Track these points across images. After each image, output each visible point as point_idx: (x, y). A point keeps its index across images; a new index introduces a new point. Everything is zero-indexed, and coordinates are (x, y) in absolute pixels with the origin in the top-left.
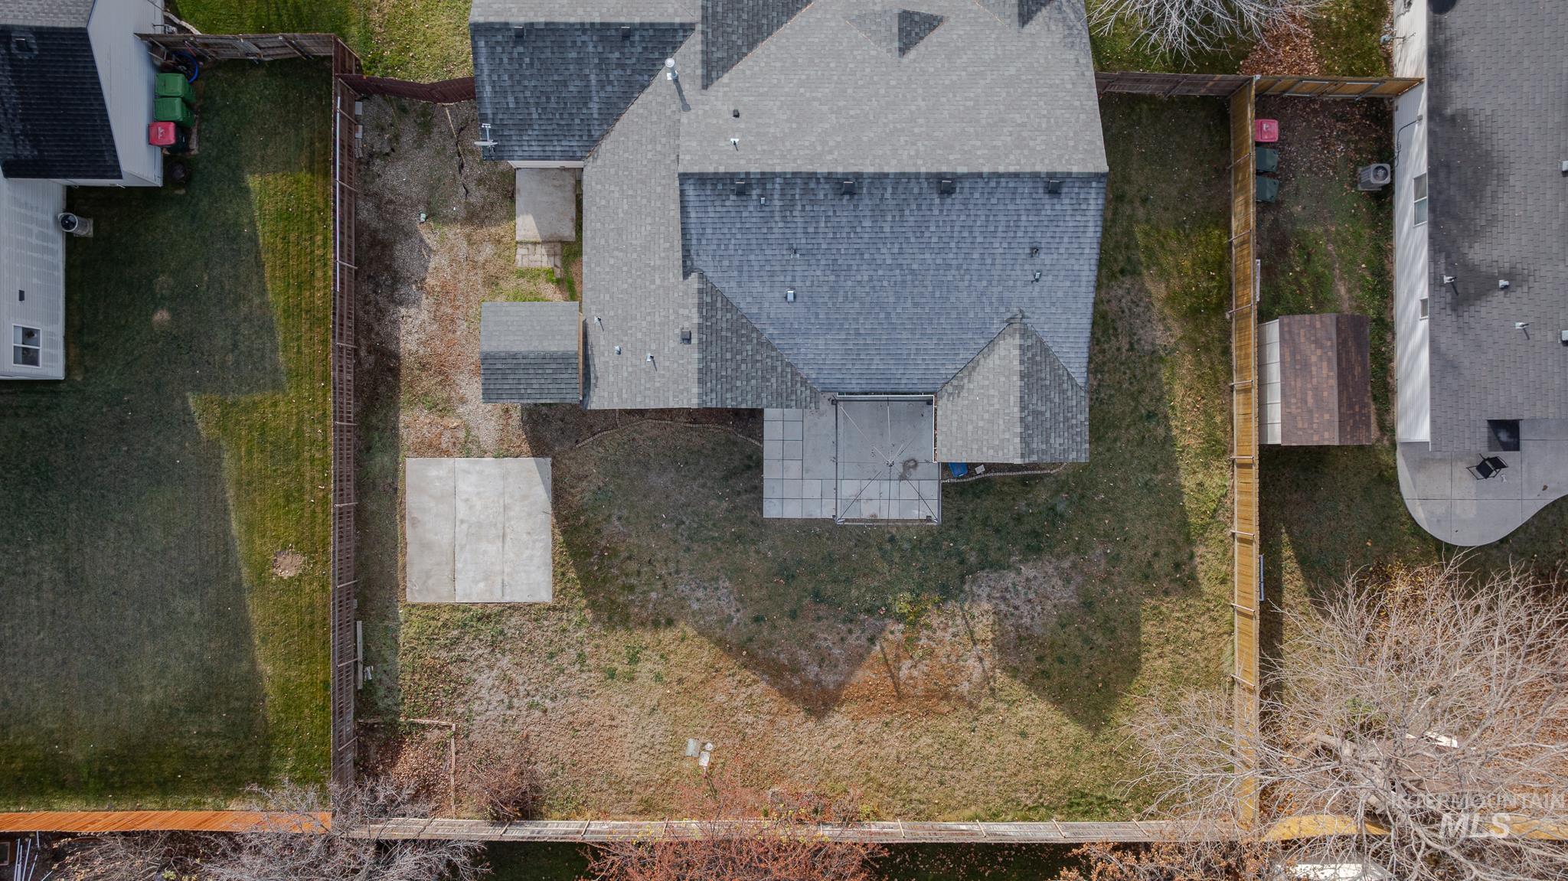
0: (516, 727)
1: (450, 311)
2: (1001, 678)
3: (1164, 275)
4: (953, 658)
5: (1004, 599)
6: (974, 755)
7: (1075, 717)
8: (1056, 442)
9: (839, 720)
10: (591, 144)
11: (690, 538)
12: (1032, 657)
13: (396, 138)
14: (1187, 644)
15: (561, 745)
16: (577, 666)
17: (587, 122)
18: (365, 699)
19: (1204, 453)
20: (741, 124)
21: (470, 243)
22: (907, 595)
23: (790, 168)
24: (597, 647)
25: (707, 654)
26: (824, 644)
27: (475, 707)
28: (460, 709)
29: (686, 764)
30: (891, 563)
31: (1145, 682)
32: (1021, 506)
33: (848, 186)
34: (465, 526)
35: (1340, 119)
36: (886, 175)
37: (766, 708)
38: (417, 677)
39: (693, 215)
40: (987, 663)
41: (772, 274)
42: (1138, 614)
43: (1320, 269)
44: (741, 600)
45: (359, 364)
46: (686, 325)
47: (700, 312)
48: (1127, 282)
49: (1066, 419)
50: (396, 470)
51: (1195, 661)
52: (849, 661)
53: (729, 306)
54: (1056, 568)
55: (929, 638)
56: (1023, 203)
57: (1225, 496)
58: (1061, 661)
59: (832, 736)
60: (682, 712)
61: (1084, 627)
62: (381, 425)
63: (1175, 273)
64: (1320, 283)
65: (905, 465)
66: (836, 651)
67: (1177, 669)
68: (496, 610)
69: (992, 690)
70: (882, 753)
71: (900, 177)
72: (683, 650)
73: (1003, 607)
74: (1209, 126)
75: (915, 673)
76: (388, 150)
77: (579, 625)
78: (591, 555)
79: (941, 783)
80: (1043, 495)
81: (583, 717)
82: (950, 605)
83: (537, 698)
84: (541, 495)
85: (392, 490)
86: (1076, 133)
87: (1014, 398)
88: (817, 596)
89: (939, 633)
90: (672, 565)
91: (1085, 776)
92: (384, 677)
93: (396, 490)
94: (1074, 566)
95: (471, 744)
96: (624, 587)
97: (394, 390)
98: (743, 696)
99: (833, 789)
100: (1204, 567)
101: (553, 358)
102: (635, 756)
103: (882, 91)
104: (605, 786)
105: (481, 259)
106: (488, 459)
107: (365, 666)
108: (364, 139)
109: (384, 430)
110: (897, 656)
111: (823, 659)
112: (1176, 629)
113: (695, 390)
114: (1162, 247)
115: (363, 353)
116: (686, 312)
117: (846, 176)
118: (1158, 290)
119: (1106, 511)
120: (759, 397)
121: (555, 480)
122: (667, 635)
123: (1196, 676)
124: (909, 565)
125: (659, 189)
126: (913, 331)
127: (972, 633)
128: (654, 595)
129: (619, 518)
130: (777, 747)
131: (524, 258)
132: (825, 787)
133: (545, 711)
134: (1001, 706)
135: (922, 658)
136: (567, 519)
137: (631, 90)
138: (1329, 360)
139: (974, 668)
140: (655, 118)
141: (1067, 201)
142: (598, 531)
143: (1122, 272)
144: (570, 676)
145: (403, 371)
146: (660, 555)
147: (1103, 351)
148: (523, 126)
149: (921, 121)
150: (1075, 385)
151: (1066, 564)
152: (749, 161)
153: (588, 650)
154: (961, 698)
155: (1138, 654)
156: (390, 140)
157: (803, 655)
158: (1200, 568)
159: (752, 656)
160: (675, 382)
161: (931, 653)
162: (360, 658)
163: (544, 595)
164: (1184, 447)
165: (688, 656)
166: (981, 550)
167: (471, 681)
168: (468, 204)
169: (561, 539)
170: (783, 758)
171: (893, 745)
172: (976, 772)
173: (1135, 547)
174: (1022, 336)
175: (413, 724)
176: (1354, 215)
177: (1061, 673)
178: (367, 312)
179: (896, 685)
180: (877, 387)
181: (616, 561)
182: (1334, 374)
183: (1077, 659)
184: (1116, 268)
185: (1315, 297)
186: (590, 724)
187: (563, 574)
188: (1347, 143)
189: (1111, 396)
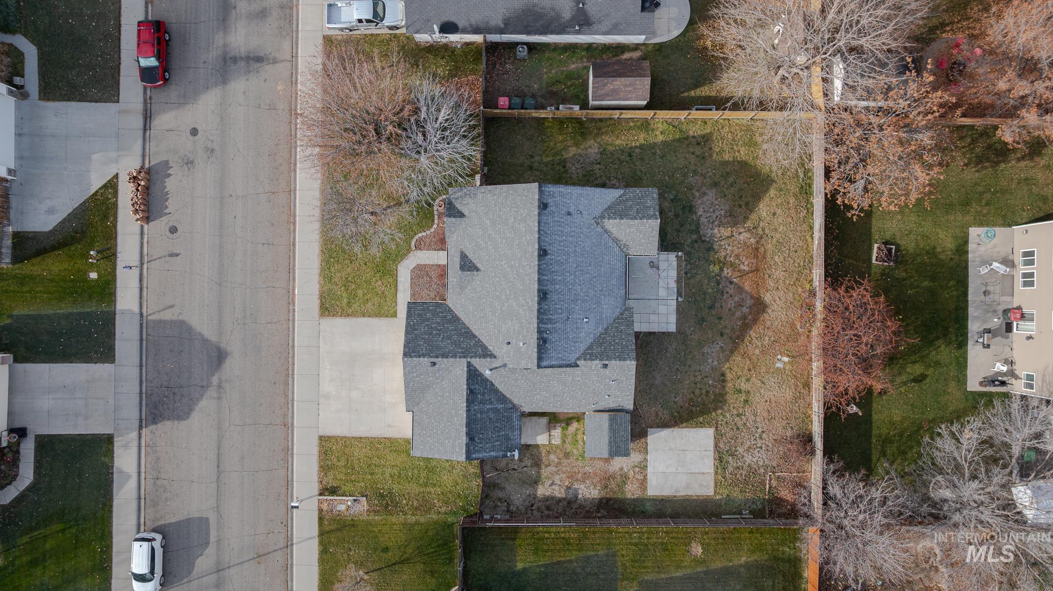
0: (770, 445)
1: (580, 475)
2: (749, 224)
3: (566, 148)
4: (739, 246)
5: (713, 223)
6: (783, 237)
7: (767, 190)
8: (649, 203)
9: (767, 298)
10: (514, 407)
11: (684, 365)
12: (739, 210)
13: (500, 499)
14: (734, 140)
15: (779, 425)
16: (743, 417)
17: (506, 410)
18: (758, 514)
19: (647, 131)
20: (513, 342)
21: (549, 465)
22: (711, 266)
23: (535, 321)
24: (734, 408)
25: (737, 358)
26: (733, 305)
27: (761, 464)
28: (762, 471)
29: (787, 368)
30: (696, 274)
31: (751, 158)
32: (671, 214)
33: (543, 295)
34: (679, 468)
35: (494, 65)
36: (539, 279)
37: (762, 331)
38: (747, 490)
39: (554, 363)
40: (742, 230)
41: (577, 328)
42: (720, 162)
43: (563, 76)
44: (713, 342)
45: (604, 517)
46: (599, 366)
47: (594, 360)
48: (569, 165)
49: (639, 198)
50: (653, 499)
51: (741, 136)
52: (741, 293)
53: (590, 347)
54: (699, 199)
55: (730, 257)
56: (550, 219)
57: (667, 122)
58: (741, 197)
59: (775, 301)
60: (763, 370)
61: (726, 186)
62: (633, 506)
63: (565, 143)
64: (570, 76)
65: (652, 267)
66: (736, 299)
67: (745, 144)
68: (717, 454)
69: (754, 228)
70: (782, 278)
71: (539, 273)
72: (735, 369)
73: (716, 223)
74: (497, 127)
75: (746, 263)
76: (506, 504)
77: (724, 416)
78: (692, 410)
79: (796, 252)
80: (666, 204)
81: (765, 414)
82: (716, 247)
83: (757, 436)
84: (665, 433)
85: (662, 502)
86: (519, 196)
87: (631, 222)
88: (711, 307)
89: (728, 252)
90: (697, 373)
91: (793, 188)
92: (748, 505)
93: (662, 500)
94: (698, 191)
95: (778, 466)
96: (707, 396)
97: (616, 500)
98: (756, 342)
99: (799, 301)
100: (699, 132)
101: (611, 425)
102: (784, 391)
103: (498, 279)
104: (797, 405)
105: (557, 460)
106: (649, 457)
107: (742, 514)
108: (501, 514)
109: (635, 505)
110: (739, 271)
111: (740, 305)
112: (727, 144)
113: (628, 362)
114: (553, 149)
115: (600, 515)
116: (594, 366)
117: (539, 296)
118: (573, 151)
119: (673, 176)
120: (629, 334)
121: (658, 427)
122: (729, 376)
123: (748, 136)
124: (697, 266)
125: (538, 378)
126: (601, 266)
127: (728, 237)
128: (710, 382)
129: (676, 397)
130: (780, 326)
131: (556, 441)
132: (798, 304)
133: (763, 432)
134: (761, 224)
135: (739, 260)
136: (676, 422)
137: (494, 390)
138: (613, 81)
139: (744, 236)
140: (506, 379)
141: (549, 200)
142: (681, 407)
143: (564, 167)
144: (747, 420)
145: (608, 496)
146: (692, 379)
147: (601, 176)
148: (507, 438)
149: (513, 263)
150: (624, 195)
151: (697, 194)
152: (532, 338)
153: (735, 412)
154: (758, 242)
155: (738, 162)
156: (501, 502)
157: (738, 314)
158: (699, 133)
159: (738, 337)
160: (624, 371)
161: (737, 256)
162: (739, 516)
163: (710, 432)
164: (645, 140)
165: (738, 367)
166: (691, 233)
167: (749, 466)
168: (531, 466)
169: (685, 424)
170: (784, 323)
171: (779, 273)
172: (791, 236)
173: (690, 163)
174: (604, 218)
175: (769, 492)
176: (539, 60)
177: (746, 197)
178: (581, 513)
179: (752, 272)
180: (624, 282)
181: (695, 399)
182: (619, 79)
183: (741, 189)
184: (563, 170)
185: (576, 79)
186: (769, 412)
187: (701, 423)
188: (506, 63)
189: (621, 173)
